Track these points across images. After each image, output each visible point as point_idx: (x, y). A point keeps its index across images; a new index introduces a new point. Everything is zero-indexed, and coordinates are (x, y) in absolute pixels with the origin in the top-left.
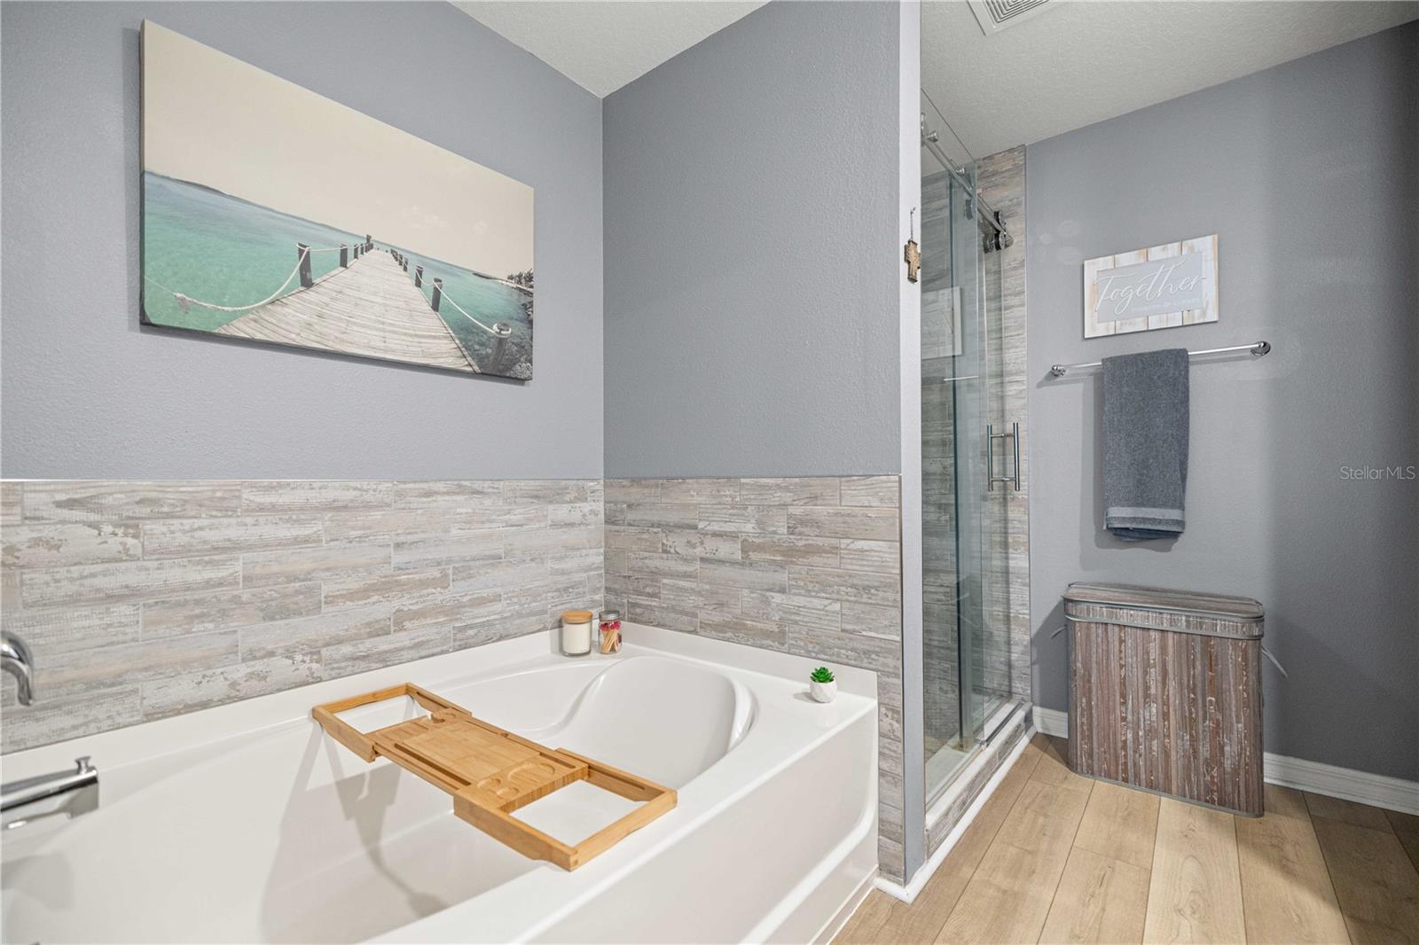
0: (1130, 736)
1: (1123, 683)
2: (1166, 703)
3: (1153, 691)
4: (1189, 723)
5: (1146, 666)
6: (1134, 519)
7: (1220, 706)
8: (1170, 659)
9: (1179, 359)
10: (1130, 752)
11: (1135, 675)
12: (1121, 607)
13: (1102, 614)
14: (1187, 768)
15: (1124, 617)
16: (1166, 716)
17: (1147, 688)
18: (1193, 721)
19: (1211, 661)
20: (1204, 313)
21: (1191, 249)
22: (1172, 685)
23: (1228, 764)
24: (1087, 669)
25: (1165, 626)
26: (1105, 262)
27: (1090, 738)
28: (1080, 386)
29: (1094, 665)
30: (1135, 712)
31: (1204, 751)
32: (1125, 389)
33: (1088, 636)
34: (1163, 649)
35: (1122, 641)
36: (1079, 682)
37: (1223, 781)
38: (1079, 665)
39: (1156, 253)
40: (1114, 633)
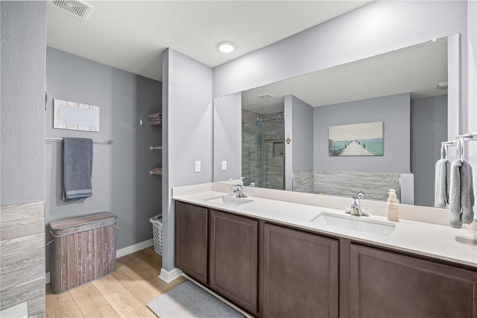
0: (82, 268)
1: (80, 252)
2: (94, 252)
3: (90, 250)
4: (100, 255)
5: (88, 242)
6: (76, 195)
7: (108, 246)
8: (95, 238)
9: (90, 142)
10: (82, 274)
11: (84, 248)
12: (79, 226)
13: (72, 231)
14: (99, 269)
15: (81, 229)
16: (93, 256)
17: (88, 249)
18: (101, 253)
19: (106, 233)
20: (95, 129)
21: (92, 108)
22: (95, 245)
23: (110, 262)
24: (66, 252)
25: (94, 228)
26: (63, 102)
27: (67, 277)
28: (51, 146)
29: (69, 250)
30: (84, 259)
31: (104, 261)
32: (73, 150)
33: (66, 241)
34: (93, 235)
35: (79, 238)
36: (62, 259)
37: (108, 267)
38: (62, 253)
39: (81, 105)
40: (76, 236)
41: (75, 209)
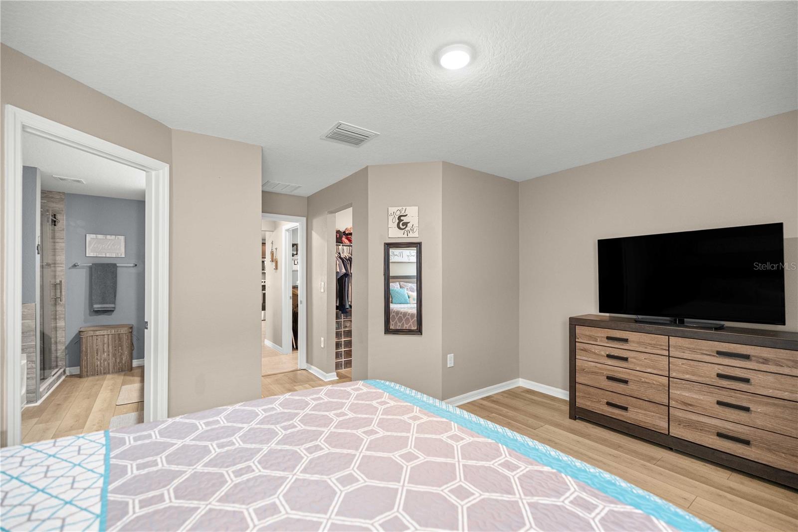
0: (99, 363)
1: (97, 350)
2: (109, 352)
3: (105, 350)
4: (114, 355)
5: (104, 344)
6: (101, 308)
7: (122, 349)
8: (110, 341)
9: (114, 266)
10: (99, 367)
11: (101, 347)
12: (97, 331)
13: (92, 333)
14: (114, 366)
15: (98, 333)
16: (109, 355)
17: (104, 349)
18: (115, 354)
19: (120, 339)
20: (121, 255)
21: (118, 238)
22: (110, 347)
23: (123, 362)
24: (87, 349)
25: (109, 333)
26: (93, 236)
27: (87, 367)
28: (85, 270)
29: (89, 347)
30: (101, 356)
31: (118, 360)
32: (99, 273)
33: (87, 340)
34: (108, 339)
35: (97, 339)
36: (84, 353)
37: (122, 366)
38: (84, 349)
39: (108, 237)
40: (95, 338)
41: (104, 319)
